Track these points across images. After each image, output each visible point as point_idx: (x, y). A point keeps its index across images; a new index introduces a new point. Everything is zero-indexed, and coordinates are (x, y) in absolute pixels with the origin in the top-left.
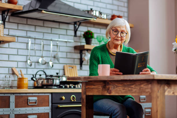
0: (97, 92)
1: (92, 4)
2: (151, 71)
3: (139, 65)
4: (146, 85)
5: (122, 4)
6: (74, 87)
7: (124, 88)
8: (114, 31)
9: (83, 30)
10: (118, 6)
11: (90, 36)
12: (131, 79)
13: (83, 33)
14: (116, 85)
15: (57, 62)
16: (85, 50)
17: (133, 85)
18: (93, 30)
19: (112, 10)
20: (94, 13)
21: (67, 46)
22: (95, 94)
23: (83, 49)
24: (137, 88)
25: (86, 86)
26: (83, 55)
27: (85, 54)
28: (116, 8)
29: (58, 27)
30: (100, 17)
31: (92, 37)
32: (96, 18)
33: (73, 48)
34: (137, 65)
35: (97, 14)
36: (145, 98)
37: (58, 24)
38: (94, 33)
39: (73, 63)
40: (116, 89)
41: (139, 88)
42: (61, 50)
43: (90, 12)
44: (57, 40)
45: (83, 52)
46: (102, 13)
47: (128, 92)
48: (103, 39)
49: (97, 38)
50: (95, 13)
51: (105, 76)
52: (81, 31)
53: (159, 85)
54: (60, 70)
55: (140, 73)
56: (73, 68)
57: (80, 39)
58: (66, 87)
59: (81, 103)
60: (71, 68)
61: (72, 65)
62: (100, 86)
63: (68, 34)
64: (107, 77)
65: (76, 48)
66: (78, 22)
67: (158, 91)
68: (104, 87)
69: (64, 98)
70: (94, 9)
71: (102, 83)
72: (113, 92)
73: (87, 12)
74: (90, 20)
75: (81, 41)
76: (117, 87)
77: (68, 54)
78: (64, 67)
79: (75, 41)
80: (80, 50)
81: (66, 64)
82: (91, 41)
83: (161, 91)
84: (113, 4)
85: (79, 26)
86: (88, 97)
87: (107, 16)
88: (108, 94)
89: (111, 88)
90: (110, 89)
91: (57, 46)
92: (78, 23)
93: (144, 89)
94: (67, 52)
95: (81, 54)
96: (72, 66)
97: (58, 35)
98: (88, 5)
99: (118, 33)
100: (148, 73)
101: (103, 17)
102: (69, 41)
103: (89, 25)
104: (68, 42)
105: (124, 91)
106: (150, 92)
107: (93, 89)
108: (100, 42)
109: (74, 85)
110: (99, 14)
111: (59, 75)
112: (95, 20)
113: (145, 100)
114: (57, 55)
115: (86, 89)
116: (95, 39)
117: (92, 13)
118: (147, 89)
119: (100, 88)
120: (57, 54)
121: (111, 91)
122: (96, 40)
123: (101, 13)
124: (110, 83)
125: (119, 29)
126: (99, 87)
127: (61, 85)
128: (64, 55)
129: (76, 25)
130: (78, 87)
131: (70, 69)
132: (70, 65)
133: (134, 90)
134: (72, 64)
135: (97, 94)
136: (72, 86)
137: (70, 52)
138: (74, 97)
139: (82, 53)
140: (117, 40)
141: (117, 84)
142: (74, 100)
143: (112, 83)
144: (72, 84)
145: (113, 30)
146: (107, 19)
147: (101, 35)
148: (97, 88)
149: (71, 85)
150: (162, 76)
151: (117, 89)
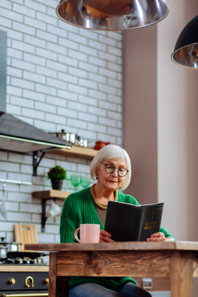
0: (77, 271)
1: (64, 123)
2: (167, 236)
3: (147, 226)
4: (161, 259)
5: (113, 124)
6: (32, 263)
7: (122, 264)
8: (108, 166)
9: (47, 164)
10: (107, 126)
11: (59, 176)
12: (137, 248)
13: (47, 170)
14: (109, 260)
15: (2, 219)
16: (51, 198)
17: (138, 259)
18: (64, 165)
19: (97, 133)
20: (67, 137)
21: (20, 192)
22: (72, 275)
23: (47, 197)
24: (145, 264)
25: (57, 259)
26: (47, 208)
27: (50, 205)
28: (102, 129)
29: (5, 159)
30: (76, 144)
31: (63, 178)
32: (70, 145)
33: (30, 196)
34: (143, 225)
35: (73, 139)
36: (150, 282)
37: (6, 154)
38: (67, 171)
39: (30, 221)
40: (108, 266)
41: (148, 265)
42: (9, 199)
43: (60, 135)
44: (3, 180)
45: (48, 202)
46: (80, 138)
47: (130, 271)
48: (81, 181)
49: (71, 179)
50: (69, 138)
51: (91, 244)
52: (44, 167)
53: (184, 260)
54: (6, 232)
55: (148, 239)
56: (29, 229)
57: (42, 181)
58: (17, 263)
59: (47, 290)
60: (25, 229)
61: (28, 225)
62: (81, 260)
63: (22, 171)
64: (95, 245)
65: (35, 195)
66: (41, 151)
67: (182, 270)
68: (89, 263)
69: (13, 281)
70: (67, 130)
71: (85, 255)
72: (104, 272)
73: (55, 135)
74: (60, 148)
75: (43, 184)
76: (111, 262)
77: (21, 205)
78: (14, 228)
79: (34, 183)
80: (42, 198)
81: (18, 222)
82: (61, 183)
83: (186, 270)
84: (98, 123)
85: (41, 158)
86: (60, 279)
87: (88, 142)
88: (95, 275)
89: (100, 264)
90: (99, 266)
91: (4, 191)
92: (40, 154)
93: (157, 266)
94: (20, 203)
95: (44, 205)
96: (28, 227)
97: (5, 173)
98: (56, 124)
99: (114, 170)
100: (161, 239)
101: (82, 145)
102: (24, 183)
103: (58, 157)
104: (22, 184)
105: (123, 269)
106: (168, 271)
107: (70, 266)
108: (76, 185)
109: (30, 260)
110: (76, 140)
111: (5, 241)
112: (69, 149)
113: (150, 285)
114: (3, 207)
115: (57, 265)
116: (67, 181)
117: (64, 137)
118: (164, 266)
119: (81, 264)
120: (3, 205)
121: (100, 269)
122: (69, 182)
123: (78, 138)
124: (98, 255)
125: (115, 163)
126: (80, 262)
127: (9, 259)
128: (15, 207)
129: (36, 157)
130: (38, 262)
131: (23, 231)
132: (24, 224)
133: (140, 268)
134: (28, 223)
135: (76, 275)
136: (28, 260)
137: (25, 203)
138: (30, 280)
139: (46, 205)
140: (112, 182)
141: (112, 257)
142: (30, 284)
143: (103, 255)
144: (28, 258)
145: (106, 165)
146: (88, 147)
147: (78, 174)
148: (75, 264)
149: (25, 259)
150: (189, 244)
151: (111, 266)
